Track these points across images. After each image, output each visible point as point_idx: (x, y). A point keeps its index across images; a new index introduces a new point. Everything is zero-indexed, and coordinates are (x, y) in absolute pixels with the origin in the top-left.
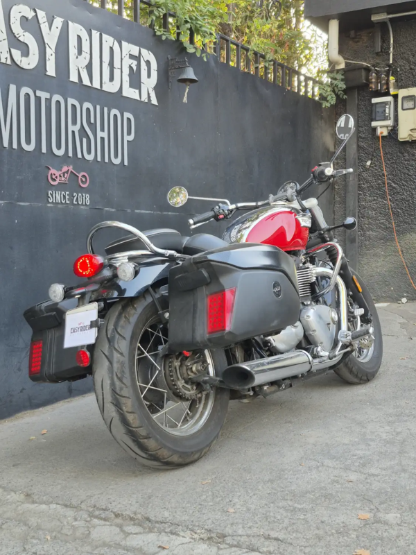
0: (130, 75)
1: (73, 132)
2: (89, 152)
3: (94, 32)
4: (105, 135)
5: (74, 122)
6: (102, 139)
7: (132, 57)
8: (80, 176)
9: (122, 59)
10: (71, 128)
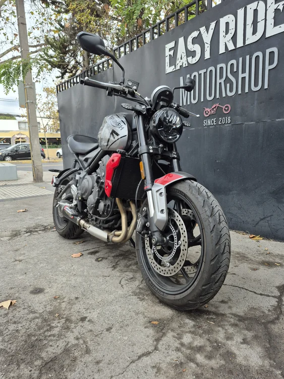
0: (275, 18)
1: (220, 83)
2: (231, 91)
3: (239, 11)
4: (246, 75)
5: (221, 77)
6: (244, 79)
7: (277, 1)
8: (224, 107)
9: (266, 10)
10: (219, 81)
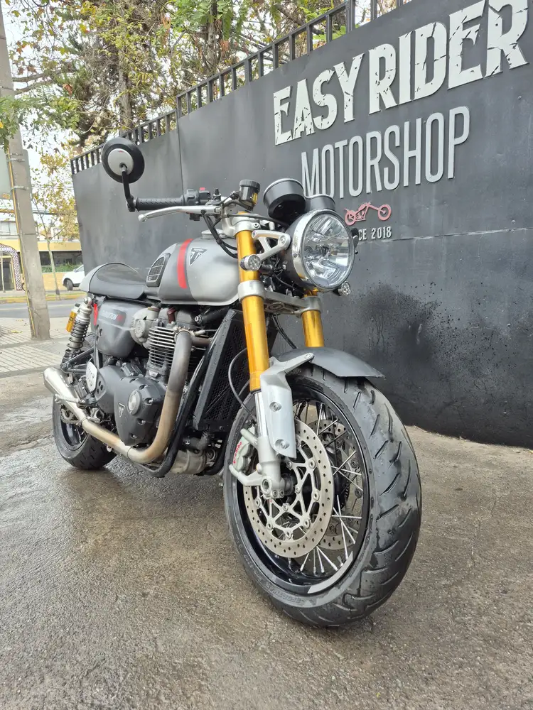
0: (462, 54)
1: (372, 166)
2: (391, 180)
3: (402, 38)
4: (417, 153)
5: (374, 156)
6: (412, 159)
7: (467, 25)
8: (379, 210)
9: (448, 40)
10: (369, 163)
